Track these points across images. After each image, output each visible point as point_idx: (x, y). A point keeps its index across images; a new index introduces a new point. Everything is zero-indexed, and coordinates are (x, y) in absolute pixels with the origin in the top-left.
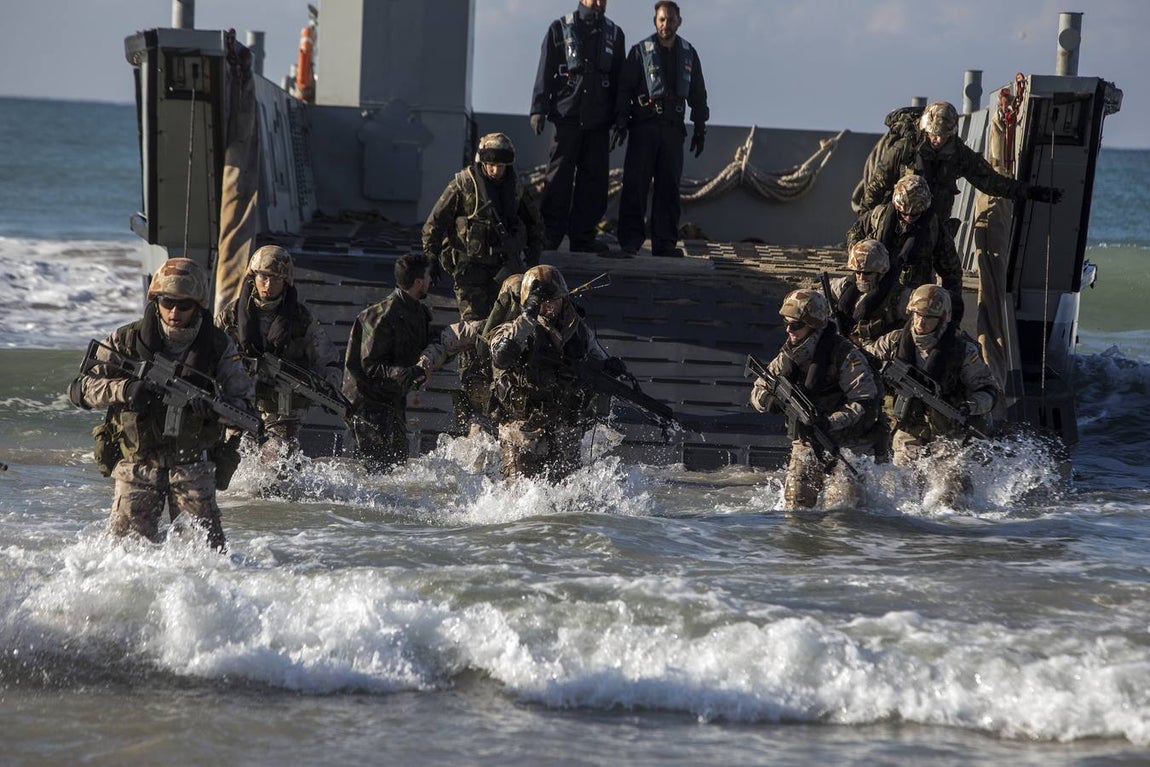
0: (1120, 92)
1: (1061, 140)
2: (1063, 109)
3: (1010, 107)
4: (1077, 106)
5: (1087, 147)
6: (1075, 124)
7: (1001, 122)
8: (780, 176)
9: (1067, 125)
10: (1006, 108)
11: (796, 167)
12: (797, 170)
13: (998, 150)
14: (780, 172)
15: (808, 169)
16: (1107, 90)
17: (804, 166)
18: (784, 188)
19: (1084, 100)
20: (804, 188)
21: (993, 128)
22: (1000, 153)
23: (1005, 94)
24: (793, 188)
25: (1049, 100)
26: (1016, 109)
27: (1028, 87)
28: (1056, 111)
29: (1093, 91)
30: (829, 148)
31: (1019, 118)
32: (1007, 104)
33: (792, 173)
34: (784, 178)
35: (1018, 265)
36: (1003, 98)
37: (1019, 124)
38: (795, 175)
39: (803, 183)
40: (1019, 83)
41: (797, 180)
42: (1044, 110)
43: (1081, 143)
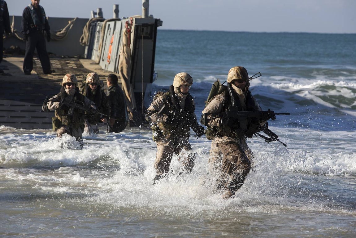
0: (162, 22)
1: (145, 38)
2: (145, 28)
3: (129, 27)
4: (149, 27)
5: (153, 39)
6: (149, 32)
7: (126, 32)
8: (57, 32)
9: (147, 33)
10: (127, 27)
11: (61, 29)
12: (62, 30)
13: (125, 41)
14: (57, 31)
15: (65, 30)
16: (158, 22)
17: (64, 29)
18: (58, 36)
19: (152, 26)
20: (65, 36)
21: (124, 34)
22: (126, 42)
23: (127, 23)
24: (61, 36)
25: (141, 26)
26: (131, 28)
27: (134, 22)
28: (143, 29)
29: (154, 23)
30: (72, 23)
31: (132, 31)
32: (128, 26)
33: (60, 31)
34: (58, 33)
35: (134, 75)
36: (127, 24)
37: (132, 32)
38: (62, 32)
39: (64, 35)
40: (131, 21)
41: (62, 34)
42: (139, 29)
43: (151, 38)
